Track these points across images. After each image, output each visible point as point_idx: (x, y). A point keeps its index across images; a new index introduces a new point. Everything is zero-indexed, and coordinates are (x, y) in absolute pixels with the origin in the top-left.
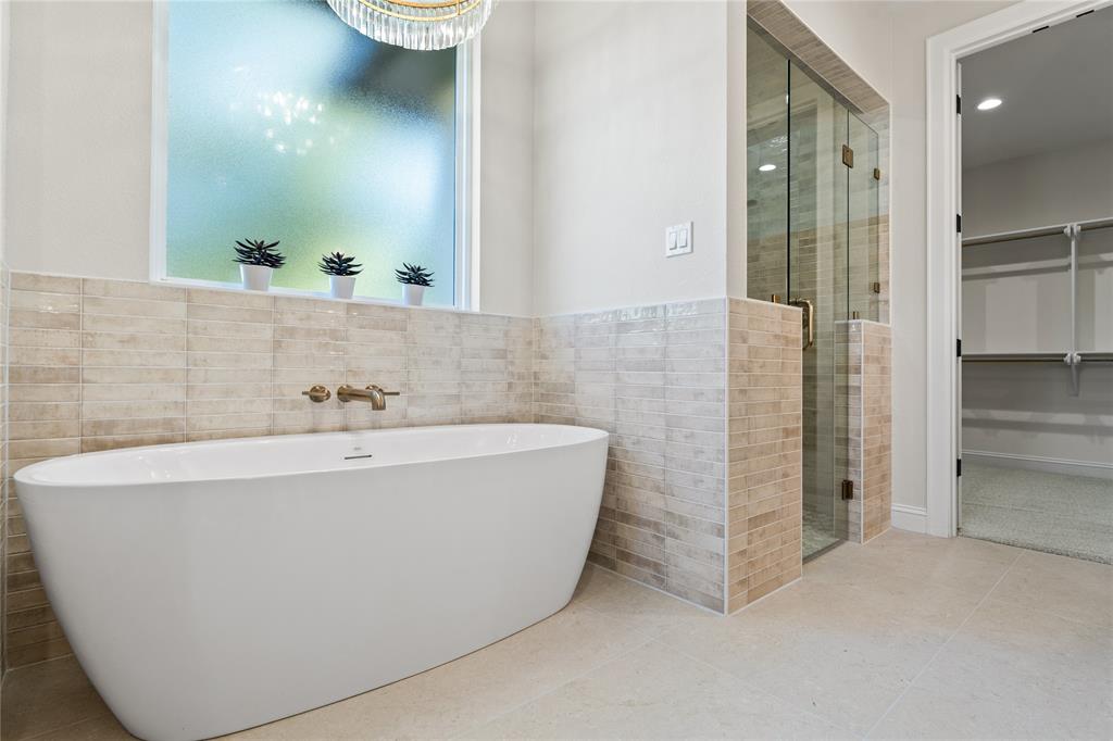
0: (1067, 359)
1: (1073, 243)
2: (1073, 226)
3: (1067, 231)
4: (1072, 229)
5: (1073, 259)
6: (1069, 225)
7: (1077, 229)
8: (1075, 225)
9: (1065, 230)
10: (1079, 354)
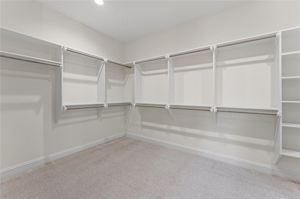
0: (211, 110)
1: (214, 54)
2: (213, 46)
3: (211, 48)
4: (213, 47)
5: (214, 63)
6: (212, 46)
7: (215, 47)
8: (214, 45)
9: (210, 48)
10: (216, 108)
